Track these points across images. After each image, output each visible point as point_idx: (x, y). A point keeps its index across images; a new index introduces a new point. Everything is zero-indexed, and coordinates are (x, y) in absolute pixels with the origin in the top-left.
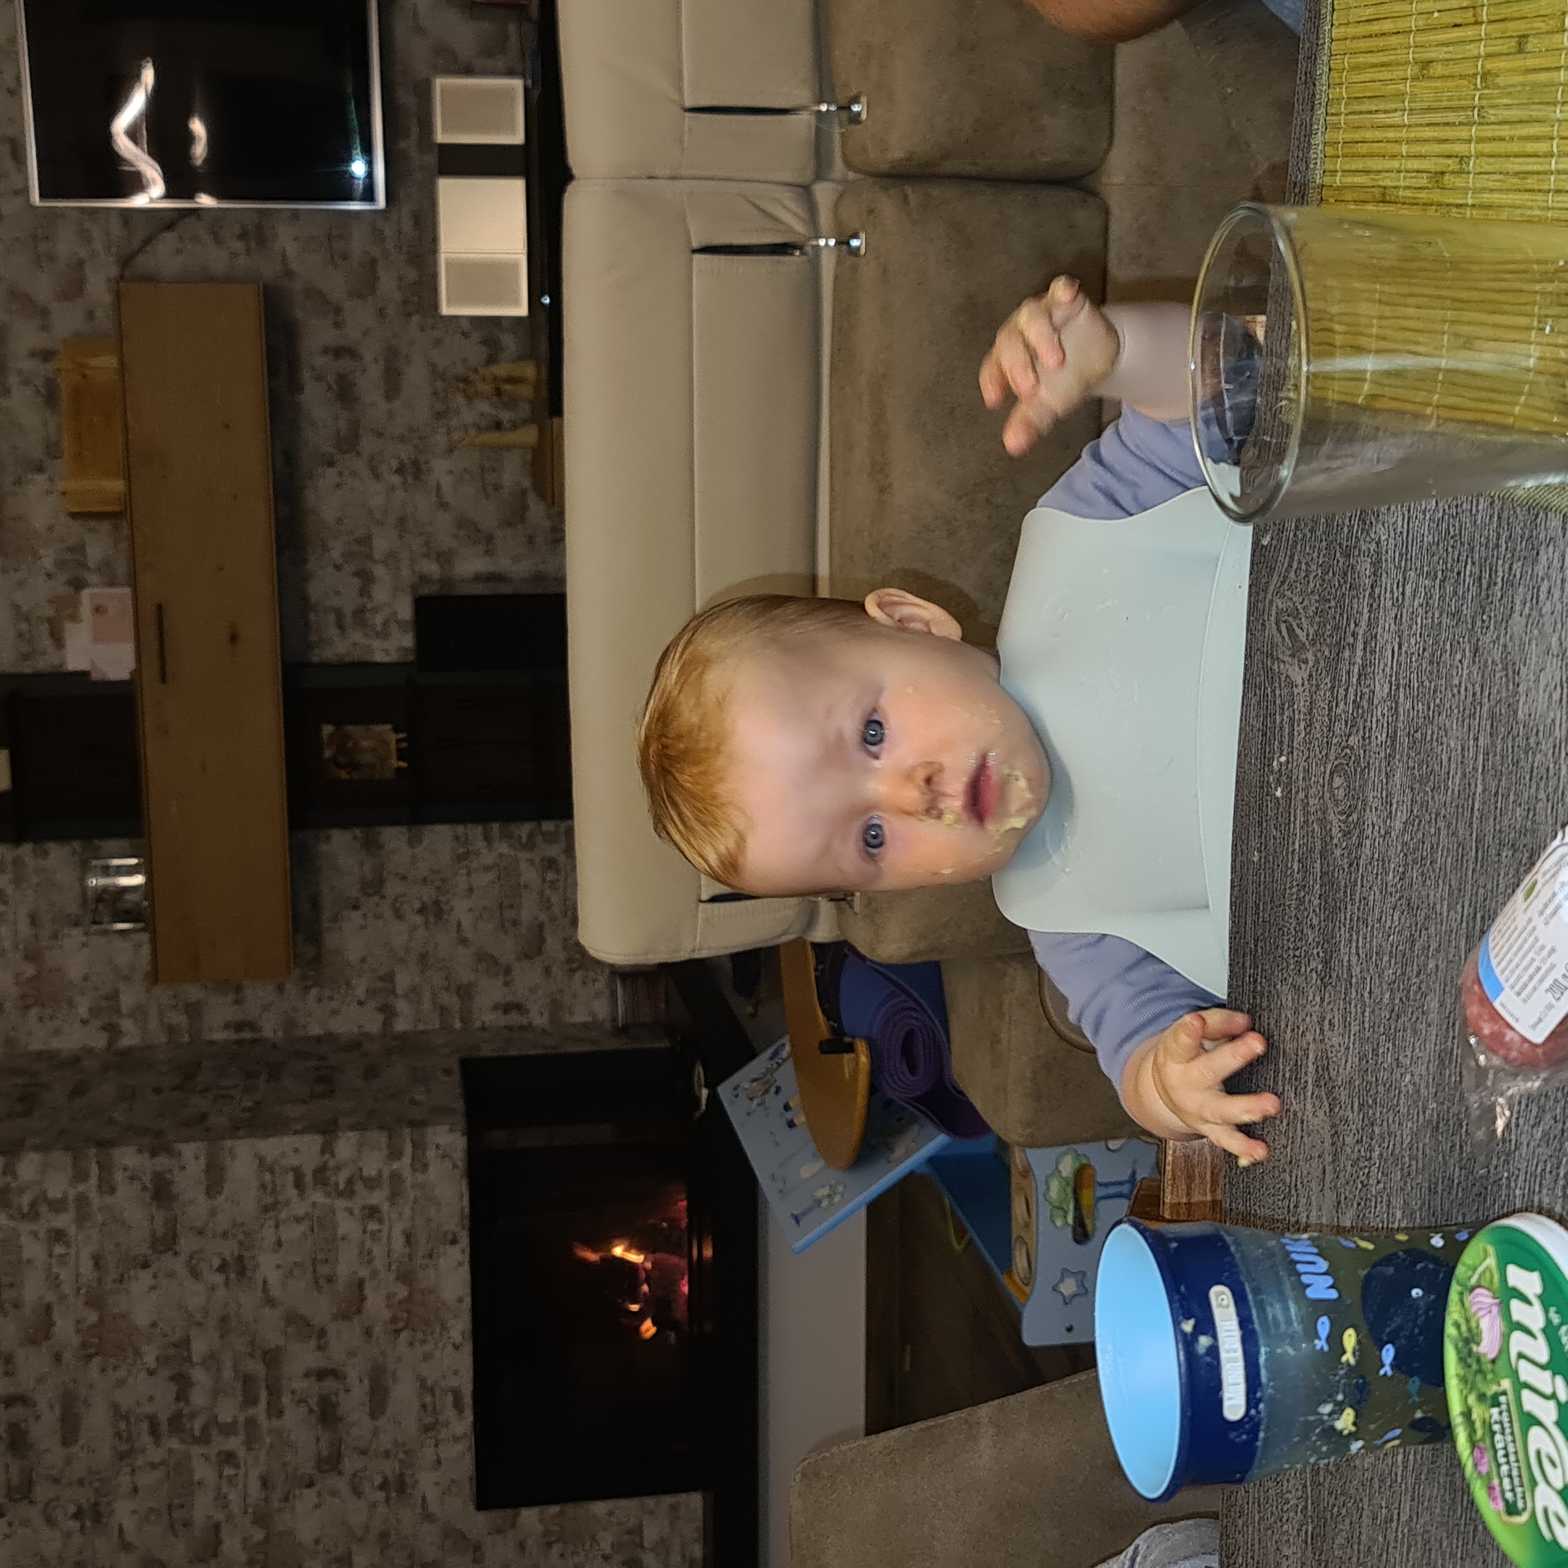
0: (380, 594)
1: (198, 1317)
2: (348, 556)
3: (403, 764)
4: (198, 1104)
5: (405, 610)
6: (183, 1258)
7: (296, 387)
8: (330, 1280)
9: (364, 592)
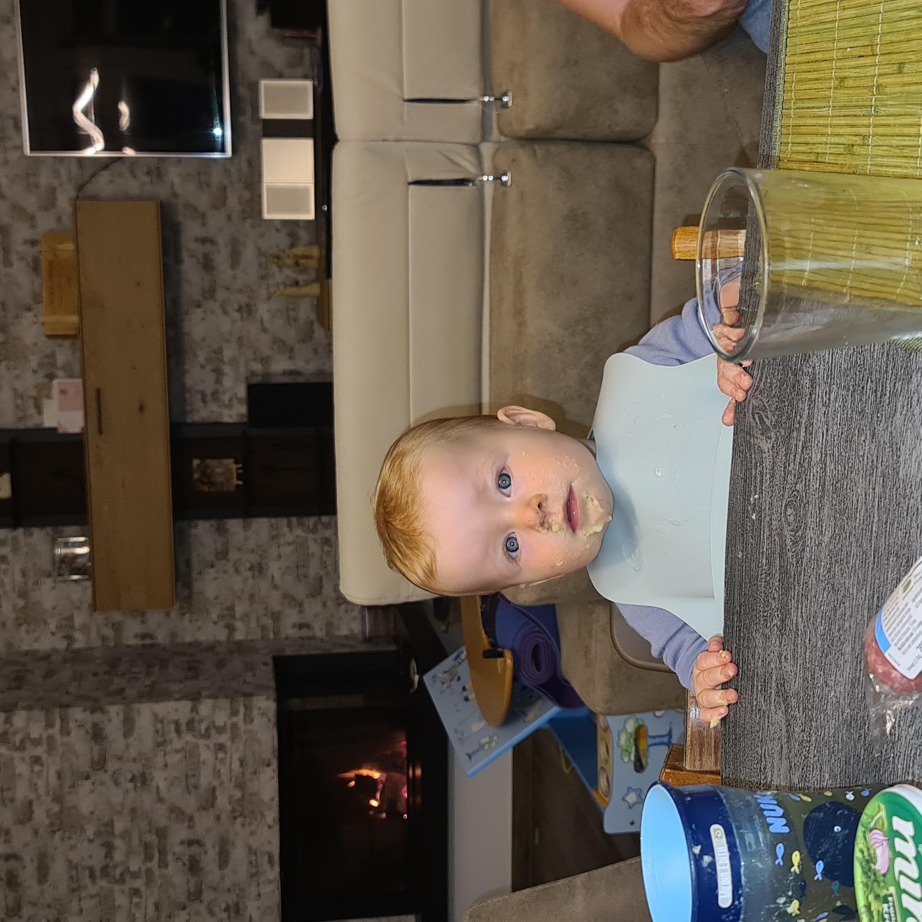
0: (227, 382)
1: (118, 809)
2: (209, 360)
3: (240, 483)
4: (119, 682)
5: (242, 392)
6: (110, 773)
7: (178, 261)
8: (196, 787)
9: (218, 381)
